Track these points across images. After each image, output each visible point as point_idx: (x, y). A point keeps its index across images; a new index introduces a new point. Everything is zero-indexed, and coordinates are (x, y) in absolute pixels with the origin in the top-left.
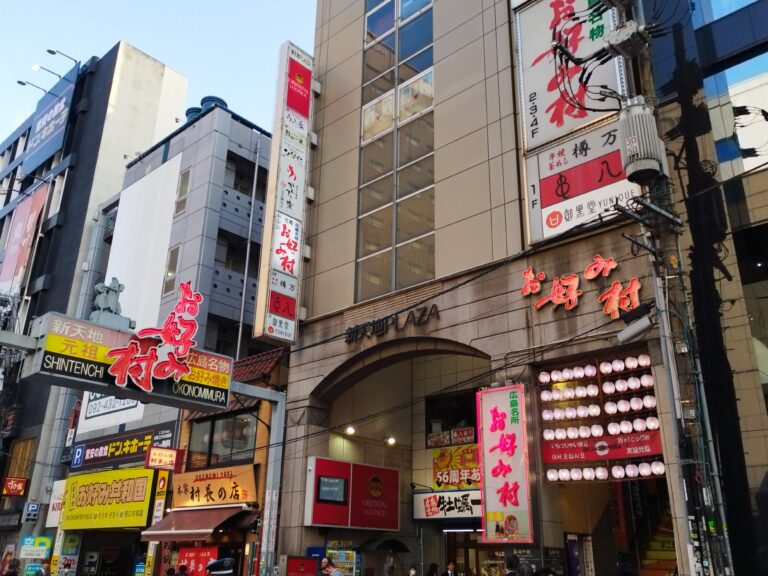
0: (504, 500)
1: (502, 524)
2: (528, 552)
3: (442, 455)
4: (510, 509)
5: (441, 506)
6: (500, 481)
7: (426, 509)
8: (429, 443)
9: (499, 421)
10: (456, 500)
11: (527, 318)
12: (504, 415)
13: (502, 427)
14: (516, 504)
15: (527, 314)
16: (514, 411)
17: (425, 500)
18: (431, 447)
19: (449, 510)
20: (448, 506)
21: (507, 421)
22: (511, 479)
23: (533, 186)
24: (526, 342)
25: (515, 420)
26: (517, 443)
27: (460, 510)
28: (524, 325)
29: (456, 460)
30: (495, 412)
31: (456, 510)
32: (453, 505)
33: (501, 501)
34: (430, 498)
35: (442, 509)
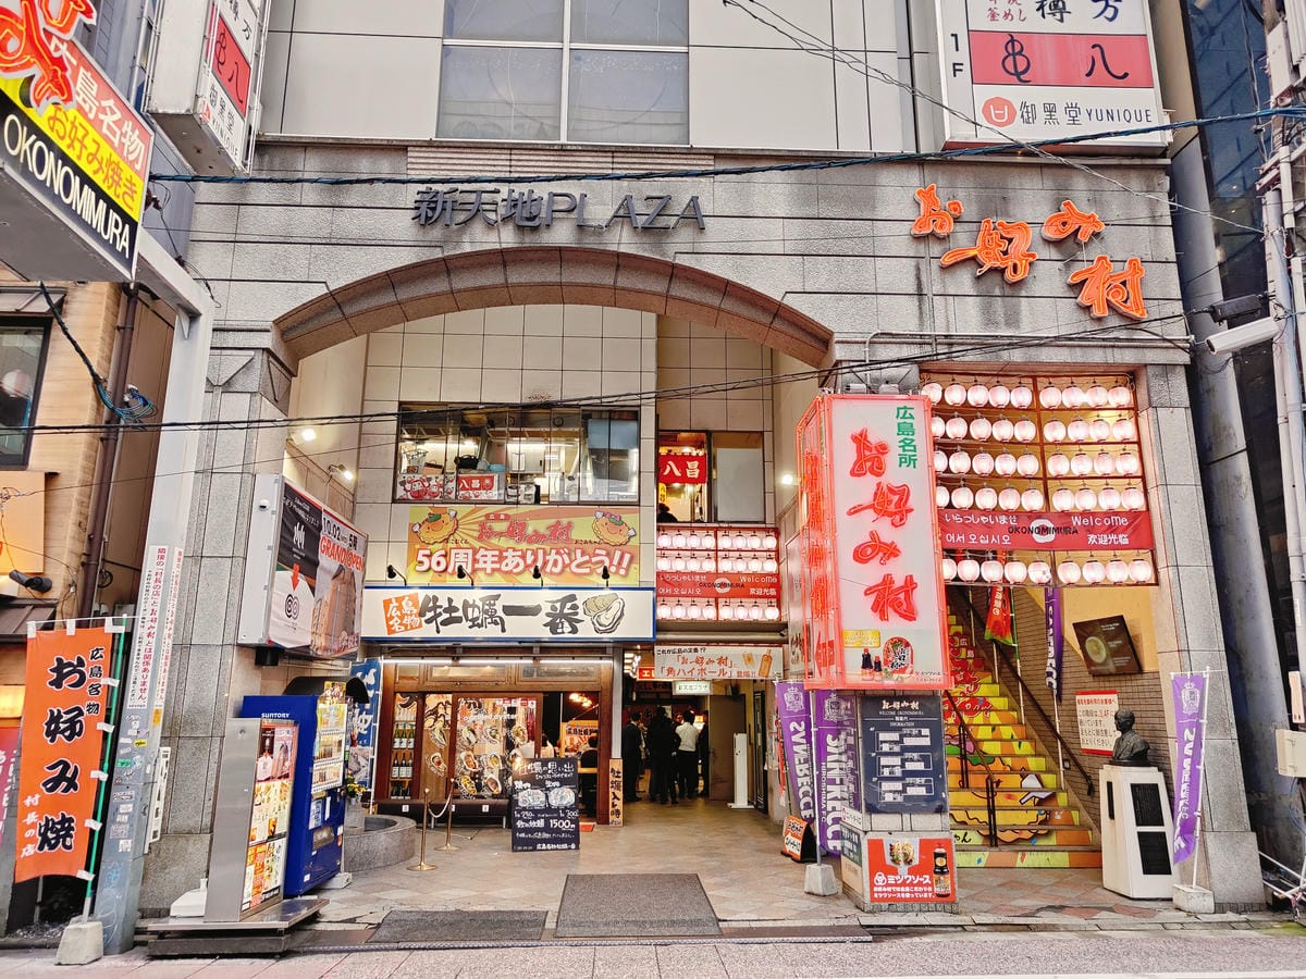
0: (879, 608)
1: (877, 653)
2: (915, 705)
3: (434, 519)
4: (896, 626)
5: (429, 615)
6: (873, 573)
7: (388, 619)
8: (400, 492)
9: (872, 459)
10: (466, 605)
11: (918, 278)
12: (883, 449)
13: (878, 470)
14: (910, 615)
15: (918, 269)
16: (904, 445)
17: (387, 603)
18: (403, 501)
19: (445, 623)
20: (445, 616)
21: (891, 460)
22: (898, 570)
23: (955, 36)
24: (916, 321)
25: (908, 460)
26: (912, 503)
27: (475, 623)
28: (912, 289)
29: (469, 531)
30: (860, 440)
31: (465, 624)
32: (460, 614)
33: (875, 608)
34: (399, 600)
35: (428, 621)
